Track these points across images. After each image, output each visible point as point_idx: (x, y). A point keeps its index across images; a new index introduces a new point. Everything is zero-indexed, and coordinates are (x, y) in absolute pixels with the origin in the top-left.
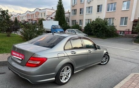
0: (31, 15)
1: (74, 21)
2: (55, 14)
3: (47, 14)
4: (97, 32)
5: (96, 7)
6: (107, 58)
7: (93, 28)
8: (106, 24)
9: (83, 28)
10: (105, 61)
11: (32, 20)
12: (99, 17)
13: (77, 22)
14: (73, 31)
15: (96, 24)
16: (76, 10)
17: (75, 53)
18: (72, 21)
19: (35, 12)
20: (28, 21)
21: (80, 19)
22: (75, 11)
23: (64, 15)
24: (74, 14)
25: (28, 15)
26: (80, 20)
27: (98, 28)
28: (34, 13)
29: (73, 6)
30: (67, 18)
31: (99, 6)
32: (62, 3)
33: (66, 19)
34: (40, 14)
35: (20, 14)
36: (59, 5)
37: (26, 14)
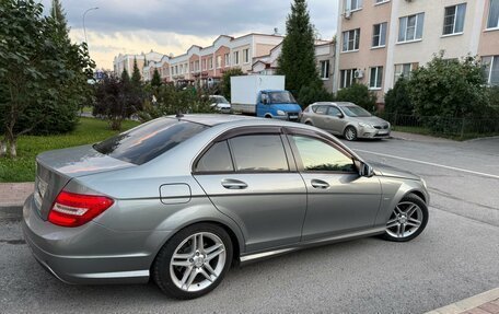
0: (204, 58)
1: (348, 74)
2: (278, 53)
3: (253, 53)
4: (432, 111)
5: (440, 16)
6: (415, 216)
7: (416, 99)
9: (381, 100)
11: (205, 76)
12: (442, 52)
13: (360, 76)
14: (331, 110)
15: (428, 82)
16: (358, 30)
17: (241, 187)
18: (343, 71)
19: (217, 47)
20: (194, 78)
21: (373, 66)
22: (352, 36)
23: (313, 54)
24: (351, 48)
25: (194, 60)
26: (373, 70)
27: (437, 97)
28: (213, 51)
29: (348, 19)
30: (323, 63)
31: (450, 10)
32: (307, 9)
33: (319, 66)
34: (232, 55)
35: (170, 58)
36: (293, 16)
37: (188, 57)
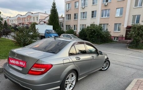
0: (22, 19)
1: (68, 26)
2: (48, 18)
3: (39, 18)
4: (92, 37)
5: (91, 13)
6: (107, 64)
7: (88, 34)
8: (101, 30)
9: (78, 34)
10: (106, 67)
11: (23, 24)
12: (94, 22)
13: (71, 27)
14: (68, 36)
15: (91, 30)
16: (70, 15)
18: (66, 26)
19: (27, 15)
20: (19, 24)
21: (75, 24)
22: (69, 16)
23: (58, 20)
24: (68, 19)
25: (19, 19)
26: (75, 26)
27: (93, 34)
29: (67, 11)
30: (61, 23)
31: (93, 12)
32: (56, 7)
33: (60, 24)
34: (32, 18)
35: (10, 17)
36: (53, 9)
37: (17, 18)
